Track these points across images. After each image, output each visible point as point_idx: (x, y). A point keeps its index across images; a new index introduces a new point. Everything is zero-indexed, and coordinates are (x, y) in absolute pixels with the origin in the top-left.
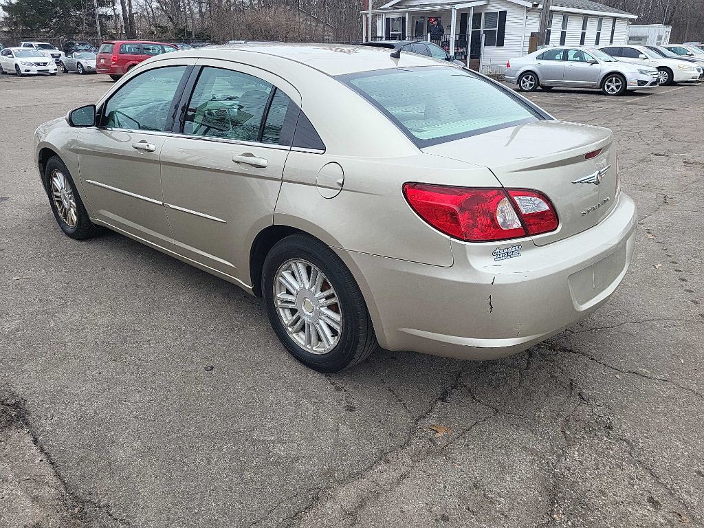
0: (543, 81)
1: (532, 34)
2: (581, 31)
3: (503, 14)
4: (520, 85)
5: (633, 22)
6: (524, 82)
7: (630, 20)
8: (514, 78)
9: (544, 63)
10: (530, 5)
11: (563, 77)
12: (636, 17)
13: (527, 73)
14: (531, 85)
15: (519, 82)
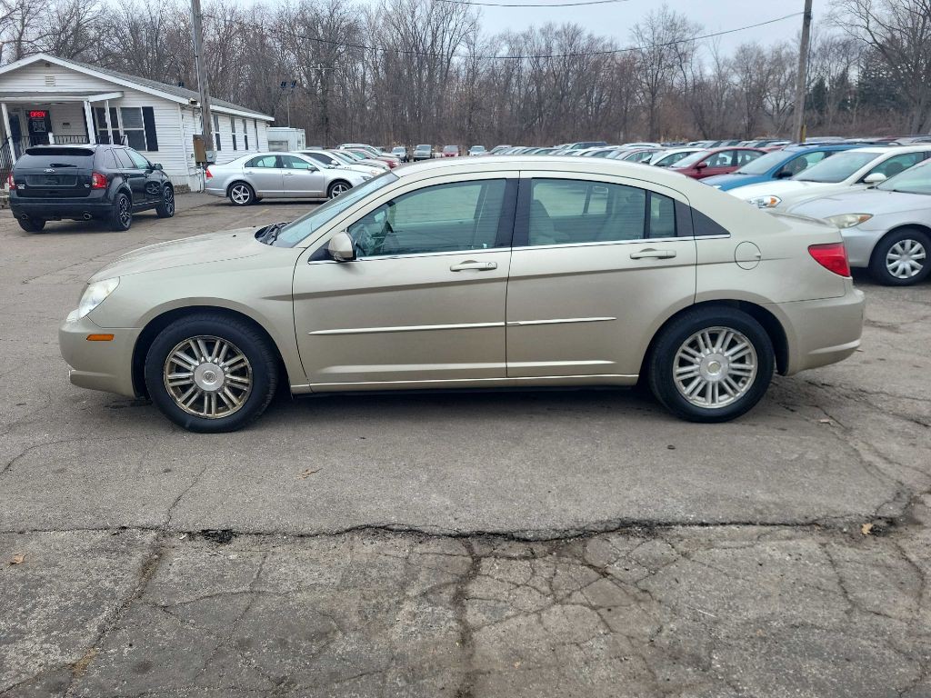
0: (259, 191)
1: (195, 137)
2: (231, 134)
3: (149, 112)
4: (232, 199)
5: (272, 124)
6: (235, 194)
7: (268, 122)
8: (223, 190)
9: (254, 170)
10: (186, 102)
11: (283, 187)
12: (272, 119)
13: (236, 184)
14: (245, 197)
15: (228, 195)
